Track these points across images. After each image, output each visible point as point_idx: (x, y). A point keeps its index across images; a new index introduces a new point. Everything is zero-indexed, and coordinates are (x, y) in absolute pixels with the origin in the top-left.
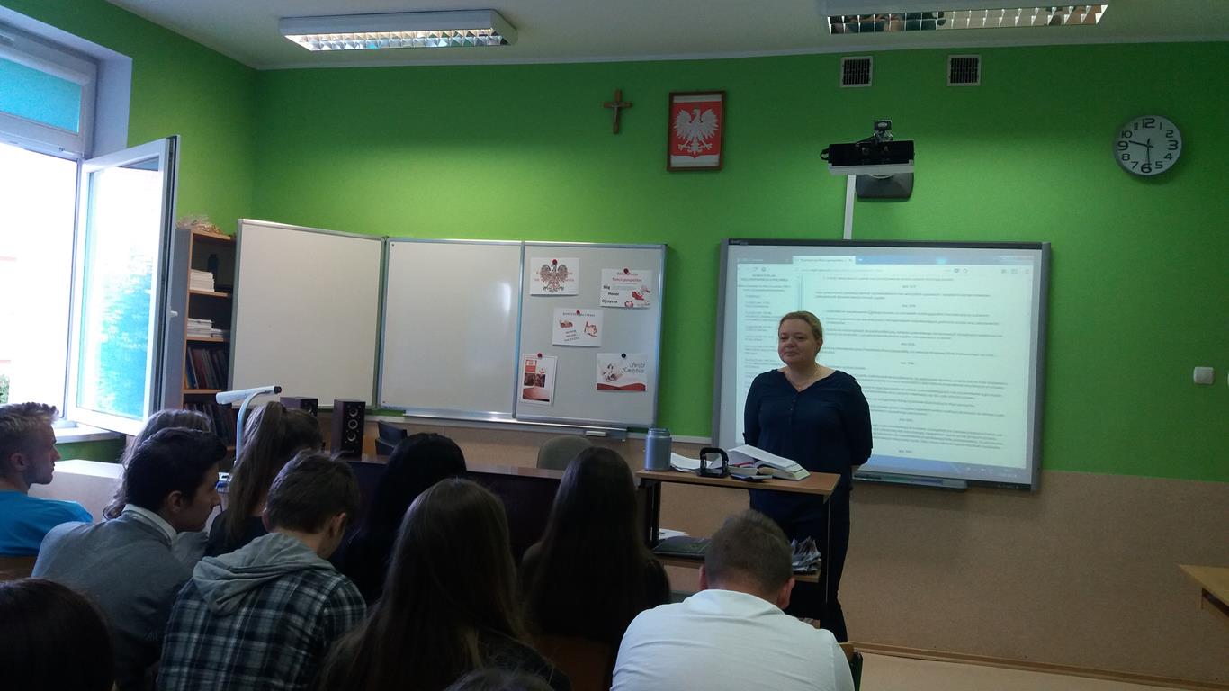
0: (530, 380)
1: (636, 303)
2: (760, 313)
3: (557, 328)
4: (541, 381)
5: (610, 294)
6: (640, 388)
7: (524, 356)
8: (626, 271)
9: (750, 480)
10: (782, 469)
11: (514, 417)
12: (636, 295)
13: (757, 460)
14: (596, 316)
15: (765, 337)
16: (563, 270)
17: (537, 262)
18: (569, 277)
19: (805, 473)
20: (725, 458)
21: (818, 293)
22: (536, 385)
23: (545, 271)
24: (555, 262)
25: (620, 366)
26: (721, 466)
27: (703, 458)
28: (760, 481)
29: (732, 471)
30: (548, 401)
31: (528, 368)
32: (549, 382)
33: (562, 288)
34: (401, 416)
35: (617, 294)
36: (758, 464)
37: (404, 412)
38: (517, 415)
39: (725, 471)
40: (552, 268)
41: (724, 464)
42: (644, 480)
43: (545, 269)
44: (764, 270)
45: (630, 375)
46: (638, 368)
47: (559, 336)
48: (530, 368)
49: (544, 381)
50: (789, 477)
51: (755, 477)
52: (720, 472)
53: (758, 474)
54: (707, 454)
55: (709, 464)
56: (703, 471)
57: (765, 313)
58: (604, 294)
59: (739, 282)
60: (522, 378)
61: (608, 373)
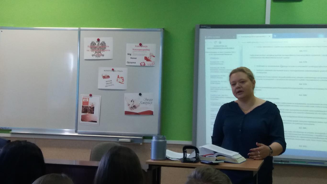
0: (85, 110)
1: (147, 63)
2: (219, 68)
3: (100, 78)
4: (92, 110)
5: (131, 58)
6: (150, 113)
7: (82, 96)
8: (141, 45)
9: (211, 164)
10: (230, 157)
11: (76, 132)
12: (146, 59)
13: (215, 152)
14: (124, 72)
15: (222, 81)
16: (104, 44)
17: (87, 40)
18: (107, 48)
19: (243, 159)
20: (197, 151)
21: (252, 55)
22: (89, 113)
23: (93, 46)
24: (98, 40)
25: (138, 100)
26: (195, 156)
27: (185, 152)
28: (217, 164)
29: (202, 159)
30: (96, 122)
31: (84, 103)
32: (96, 111)
33: (103, 55)
34: (9, 133)
35: (136, 58)
36: (216, 154)
37: (11, 130)
38: (78, 131)
39: (197, 159)
40: (97, 44)
41: (197, 155)
42: (151, 166)
43: (93, 44)
44: (220, 43)
45: (144, 105)
46: (149, 101)
47: (102, 84)
48: (85, 103)
49: (94, 110)
50: (234, 162)
51: (214, 162)
52: (195, 160)
53: (217, 160)
54: (187, 150)
55: (188, 155)
56: (185, 160)
57: (221, 68)
58: (128, 59)
59: (206, 50)
60: (80, 109)
61: (131, 104)
